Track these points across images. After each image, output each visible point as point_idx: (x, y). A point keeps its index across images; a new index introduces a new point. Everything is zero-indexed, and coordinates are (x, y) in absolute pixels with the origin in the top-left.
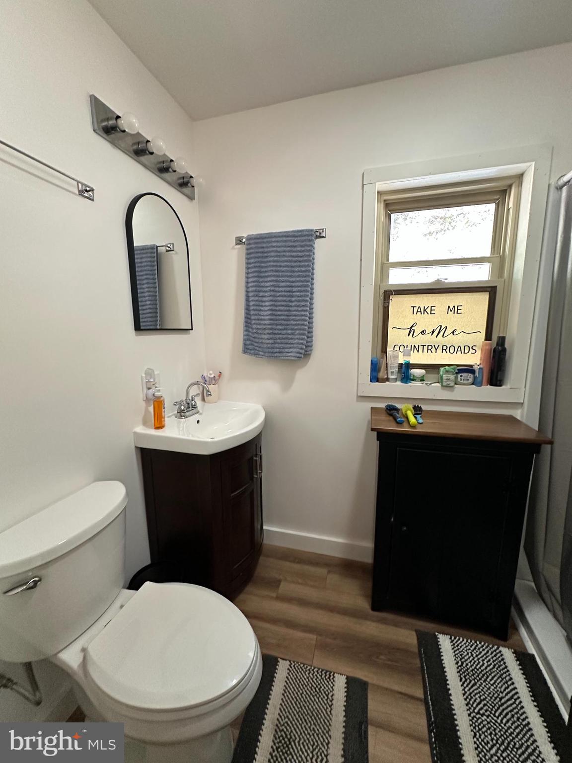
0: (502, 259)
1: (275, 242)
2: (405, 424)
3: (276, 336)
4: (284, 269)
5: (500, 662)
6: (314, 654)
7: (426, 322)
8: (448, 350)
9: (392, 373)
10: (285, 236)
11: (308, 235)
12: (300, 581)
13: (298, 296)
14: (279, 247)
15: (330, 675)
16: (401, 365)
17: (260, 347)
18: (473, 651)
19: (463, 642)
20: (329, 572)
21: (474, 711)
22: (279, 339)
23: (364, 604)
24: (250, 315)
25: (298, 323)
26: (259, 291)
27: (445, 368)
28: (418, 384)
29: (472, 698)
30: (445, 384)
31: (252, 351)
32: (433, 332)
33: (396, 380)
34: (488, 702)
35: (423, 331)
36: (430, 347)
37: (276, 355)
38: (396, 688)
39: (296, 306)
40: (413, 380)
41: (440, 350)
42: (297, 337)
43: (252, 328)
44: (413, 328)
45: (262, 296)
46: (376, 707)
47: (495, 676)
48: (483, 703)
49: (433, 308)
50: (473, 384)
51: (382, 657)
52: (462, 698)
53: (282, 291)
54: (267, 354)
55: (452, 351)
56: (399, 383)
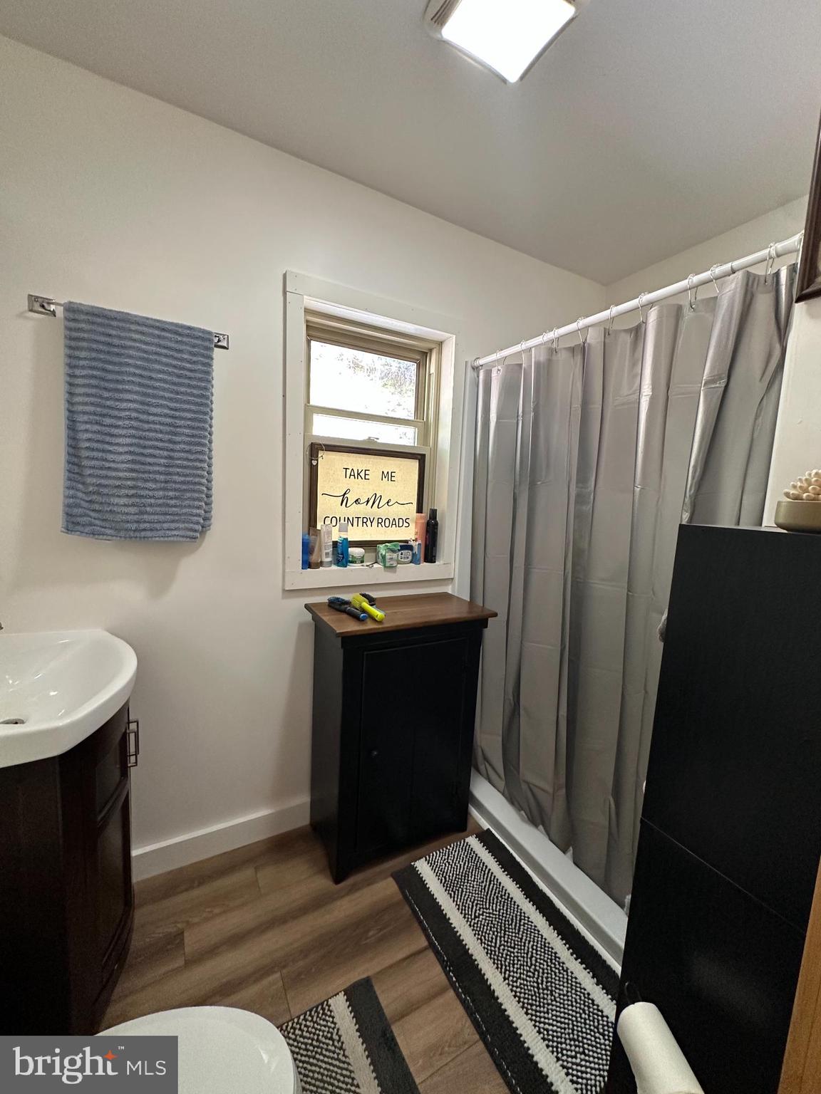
0: (426, 425)
1: (137, 332)
2: (369, 621)
3: (143, 500)
4: (158, 384)
5: (471, 853)
6: (287, 1000)
7: (360, 489)
8: (383, 524)
9: (327, 554)
10: (158, 328)
11: (203, 339)
12: (217, 911)
13: (188, 436)
14: (146, 343)
15: (322, 1008)
16: (335, 544)
17: (103, 520)
18: (448, 859)
19: (436, 856)
20: (256, 869)
21: (472, 919)
22: (151, 505)
23: (323, 883)
24: (78, 457)
25: (188, 479)
26: (104, 416)
27: (387, 546)
28: (357, 566)
29: (465, 907)
30: (388, 564)
31: (87, 529)
32: (368, 501)
33: (330, 564)
34: (478, 900)
35: (357, 500)
36: (365, 520)
37: (143, 534)
38: (401, 955)
39: (183, 451)
40: (352, 562)
41: (375, 523)
42: (187, 503)
43: (83, 483)
44: (346, 496)
45: (111, 426)
46: (389, 999)
47: (473, 870)
48: (475, 904)
49: (367, 472)
50: (411, 562)
51: (371, 933)
52: (457, 913)
53: (154, 423)
54: (122, 534)
55: (387, 524)
56: (334, 567)
